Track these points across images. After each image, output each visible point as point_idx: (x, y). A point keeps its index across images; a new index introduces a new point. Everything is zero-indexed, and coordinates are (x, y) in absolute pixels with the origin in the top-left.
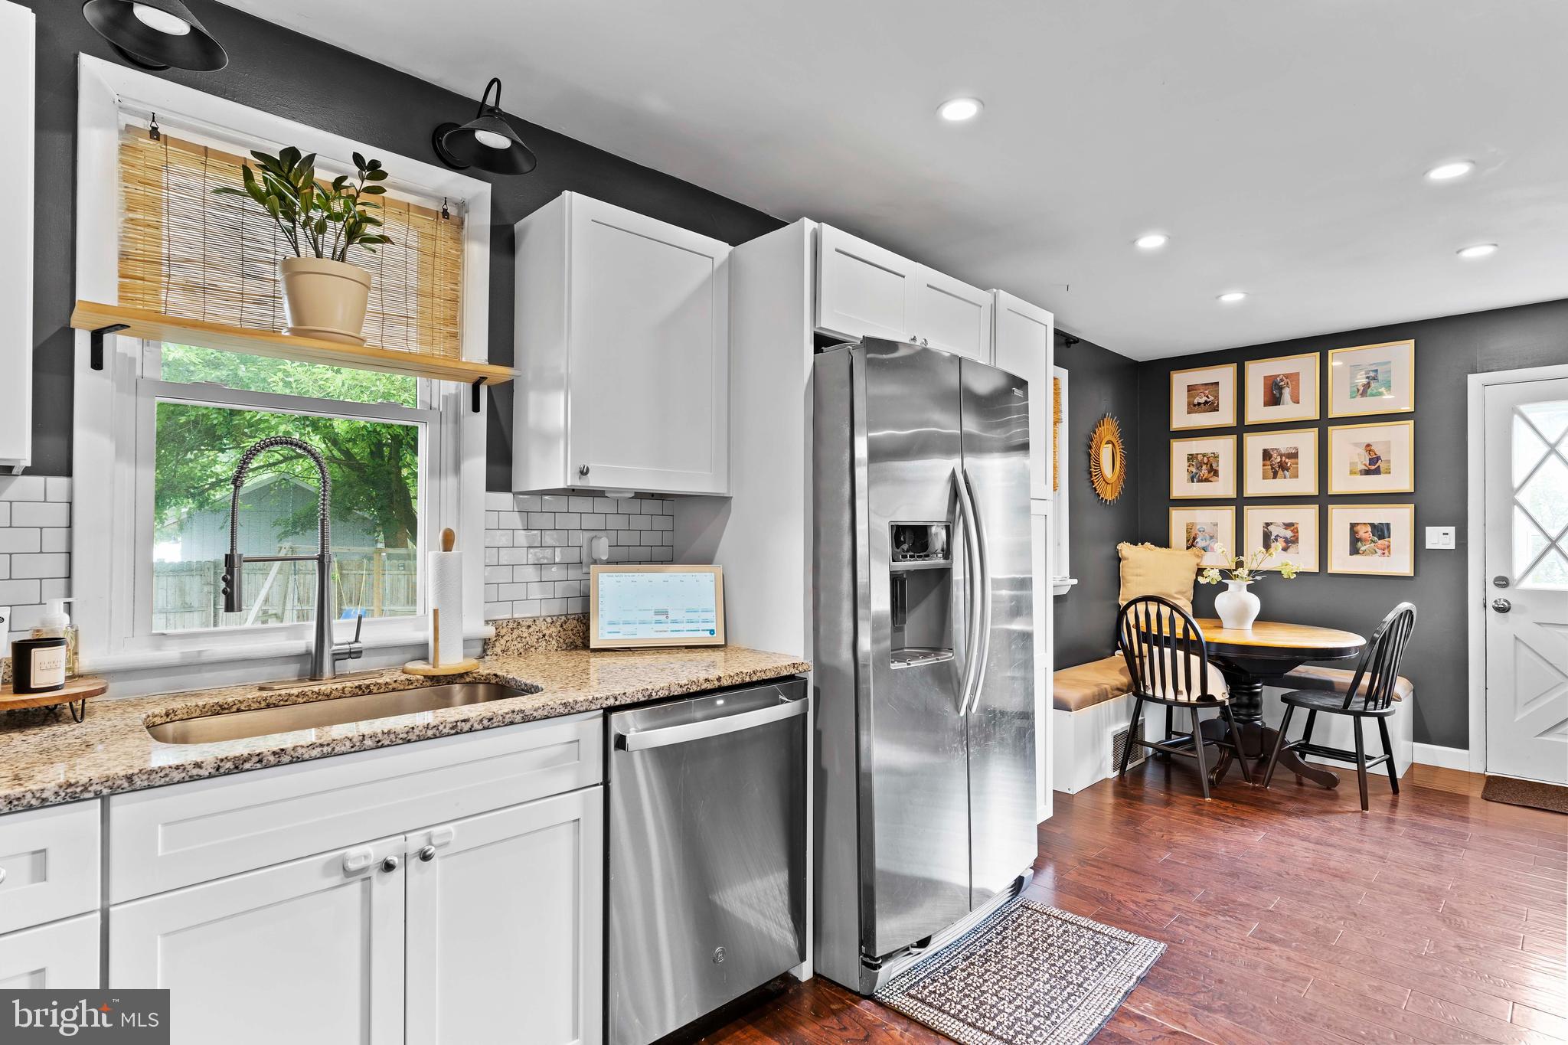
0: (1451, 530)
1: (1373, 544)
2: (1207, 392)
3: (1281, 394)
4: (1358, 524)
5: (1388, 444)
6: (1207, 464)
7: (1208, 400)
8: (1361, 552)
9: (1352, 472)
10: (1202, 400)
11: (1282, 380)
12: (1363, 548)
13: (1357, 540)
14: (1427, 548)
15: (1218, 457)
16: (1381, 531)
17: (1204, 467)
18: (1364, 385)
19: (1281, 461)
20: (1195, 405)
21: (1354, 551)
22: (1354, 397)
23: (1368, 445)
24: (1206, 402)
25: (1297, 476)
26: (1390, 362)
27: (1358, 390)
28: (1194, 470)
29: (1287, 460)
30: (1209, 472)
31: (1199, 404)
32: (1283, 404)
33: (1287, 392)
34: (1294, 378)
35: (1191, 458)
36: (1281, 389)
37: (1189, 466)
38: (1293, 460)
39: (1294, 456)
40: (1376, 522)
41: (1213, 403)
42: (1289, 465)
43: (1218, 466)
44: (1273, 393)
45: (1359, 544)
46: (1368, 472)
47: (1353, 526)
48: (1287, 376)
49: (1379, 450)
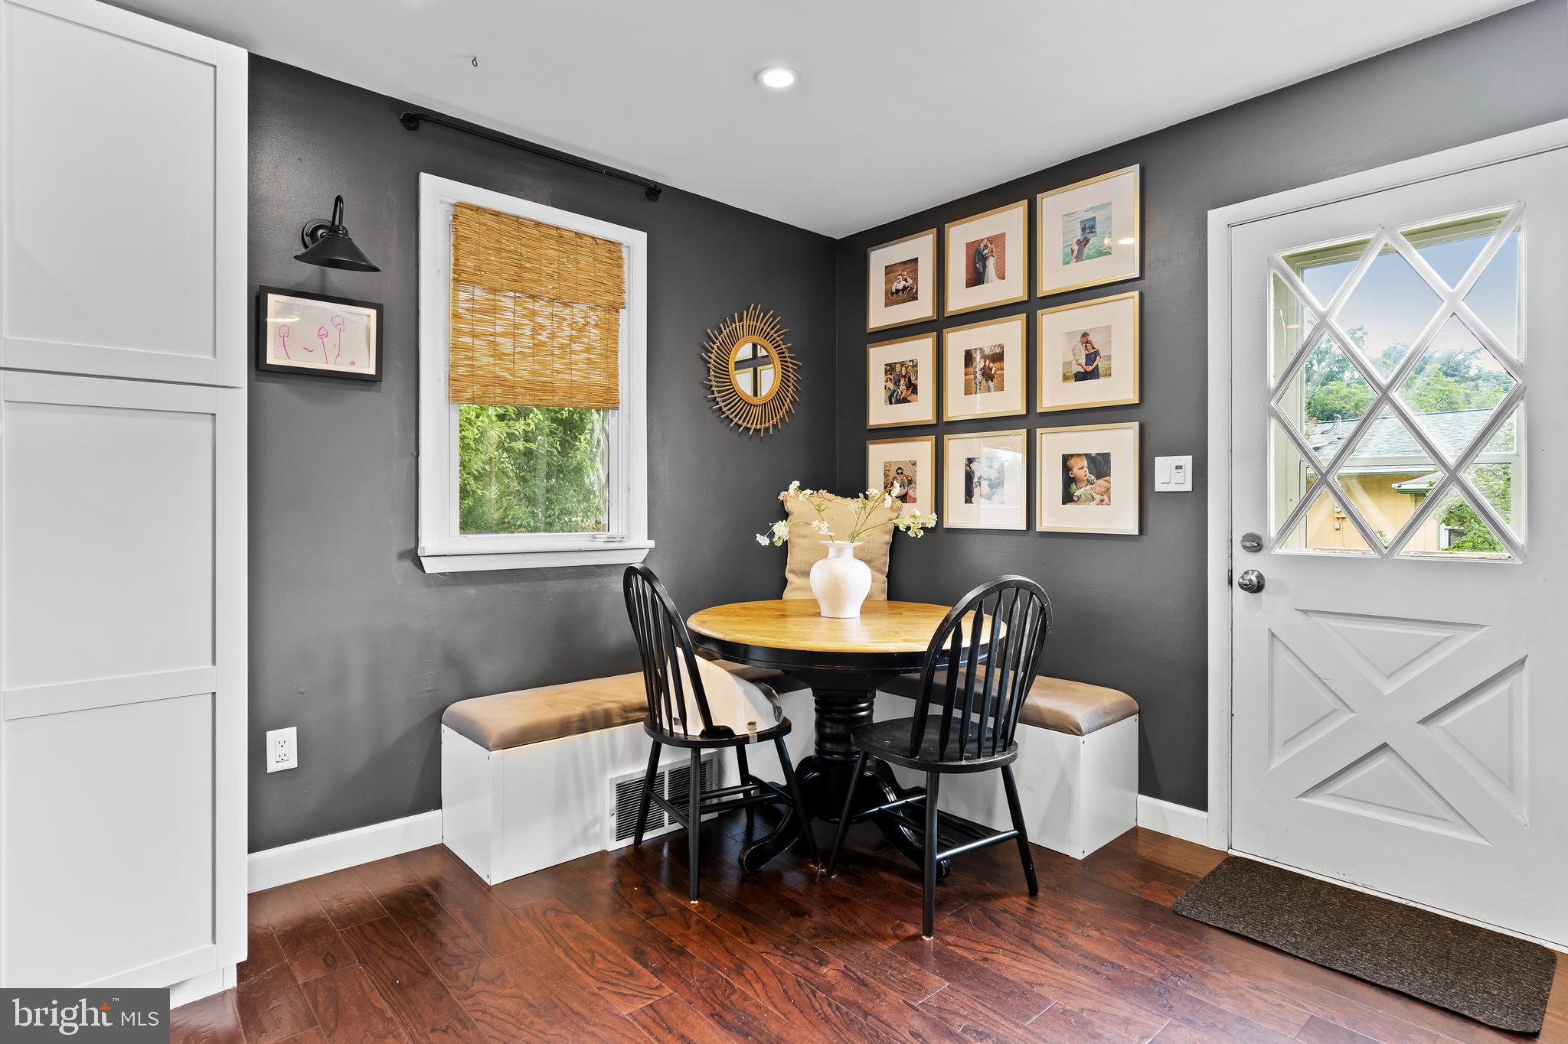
0: (1187, 461)
1: (1089, 487)
2: (905, 273)
3: (985, 267)
4: (1072, 456)
5: (1107, 330)
6: (905, 377)
7: (907, 285)
8: (1075, 498)
9: (1066, 378)
10: (900, 287)
11: (986, 247)
12: (1078, 493)
13: (1073, 480)
14: (1156, 490)
15: (916, 366)
16: (1100, 465)
17: (902, 382)
18: (1079, 242)
19: (985, 366)
20: (892, 294)
21: (1068, 498)
22: (1068, 263)
23: (1085, 335)
24: (905, 288)
25: (1002, 389)
26: (1110, 204)
27: (1073, 251)
28: (891, 385)
29: (991, 365)
30: (908, 389)
31: (897, 291)
32: (988, 282)
33: (991, 263)
34: (998, 240)
35: (890, 368)
36: (984, 259)
37: (887, 381)
38: (998, 365)
39: (998, 357)
40: (1093, 451)
41: (912, 289)
42: (993, 372)
43: (916, 379)
44: (976, 266)
45: (1073, 486)
46: (1081, 376)
47: (1066, 458)
48: (991, 240)
49: (1096, 340)
